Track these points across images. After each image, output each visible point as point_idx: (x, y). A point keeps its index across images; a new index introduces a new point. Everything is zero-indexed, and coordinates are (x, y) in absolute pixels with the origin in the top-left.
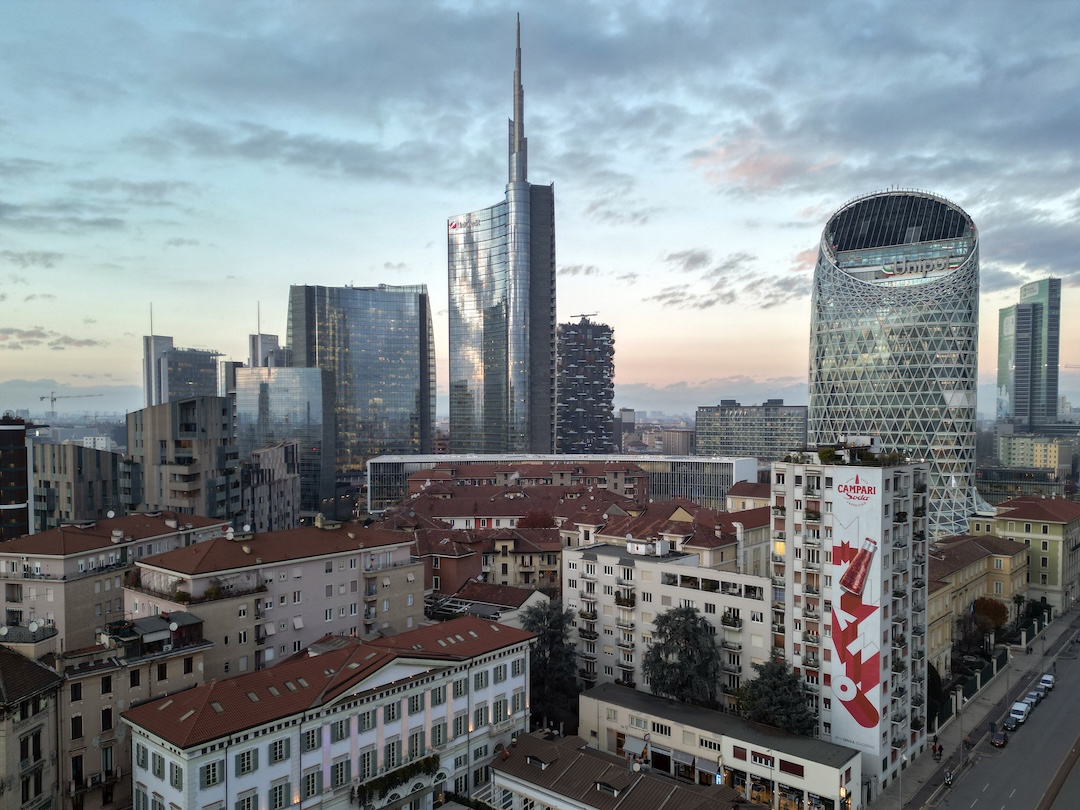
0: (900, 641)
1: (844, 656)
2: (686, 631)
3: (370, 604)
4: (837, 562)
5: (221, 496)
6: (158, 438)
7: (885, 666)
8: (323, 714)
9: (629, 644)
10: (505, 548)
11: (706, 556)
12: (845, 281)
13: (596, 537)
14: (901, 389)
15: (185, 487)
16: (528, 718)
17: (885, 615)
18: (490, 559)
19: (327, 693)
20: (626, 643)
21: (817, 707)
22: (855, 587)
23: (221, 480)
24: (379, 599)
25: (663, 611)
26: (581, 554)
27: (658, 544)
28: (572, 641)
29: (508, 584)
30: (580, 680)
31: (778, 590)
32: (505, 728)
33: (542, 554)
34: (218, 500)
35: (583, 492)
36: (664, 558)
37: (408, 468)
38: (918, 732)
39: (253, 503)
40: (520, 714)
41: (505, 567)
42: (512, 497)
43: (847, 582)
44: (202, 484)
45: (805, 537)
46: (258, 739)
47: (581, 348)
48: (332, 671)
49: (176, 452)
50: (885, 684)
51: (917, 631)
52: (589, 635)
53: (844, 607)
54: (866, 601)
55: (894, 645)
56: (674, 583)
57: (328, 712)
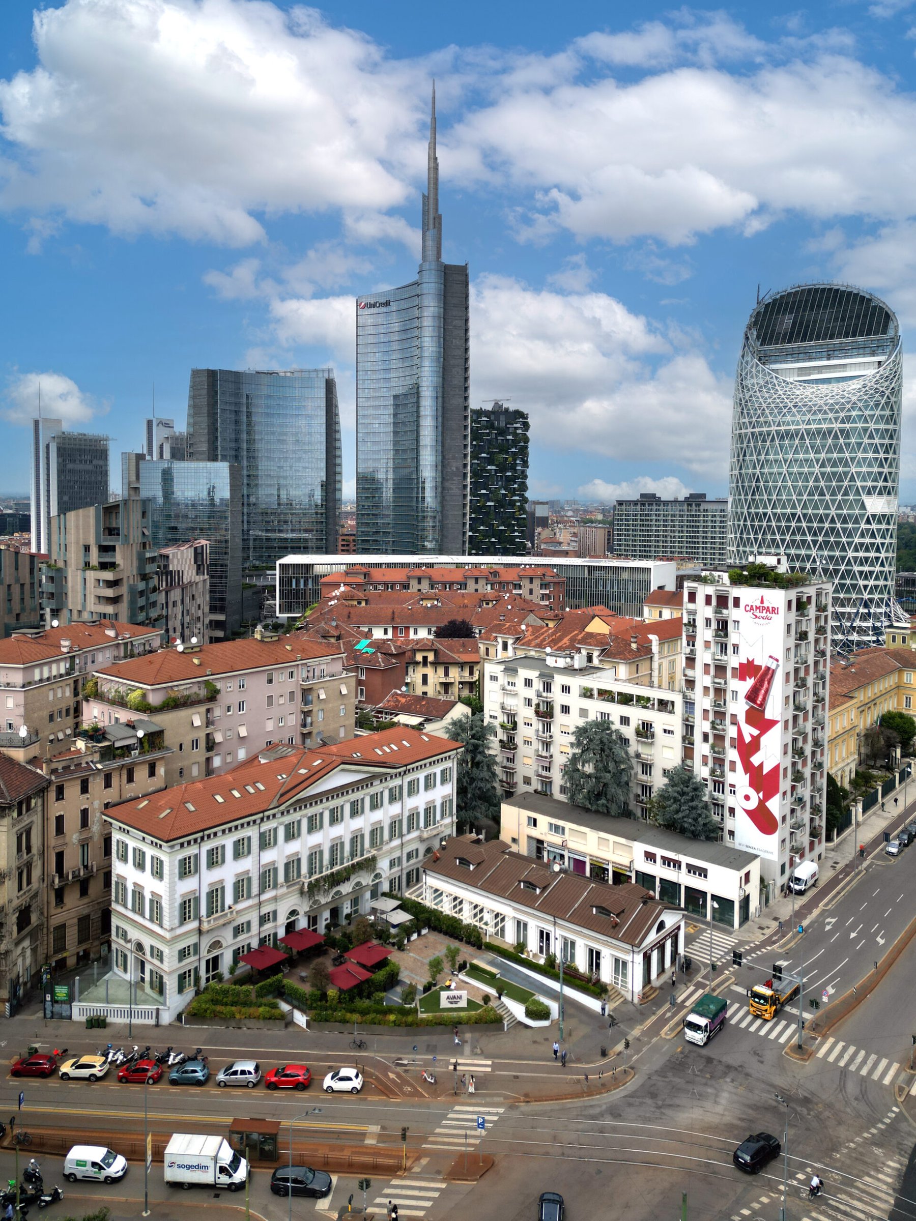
0: (799, 752)
1: (748, 767)
2: (602, 742)
3: (307, 714)
4: (742, 678)
5: (141, 602)
6: (81, 543)
7: (785, 775)
8: (279, 815)
9: (547, 755)
10: (425, 658)
11: (623, 670)
12: (768, 378)
13: (514, 648)
14: (822, 494)
15: (110, 593)
16: (455, 825)
17: (786, 728)
18: (410, 670)
19: (282, 795)
20: (544, 754)
21: (722, 815)
22: (759, 702)
23: (141, 586)
24: (315, 709)
25: (581, 723)
26: (502, 667)
27: (577, 657)
28: (491, 752)
29: (429, 695)
30: (499, 791)
31: (689, 705)
32: (435, 832)
33: (462, 665)
34: (139, 605)
35: (498, 599)
36: (582, 671)
37: (318, 570)
38: (816, 840)
39: (167, 607)
40: (448, 820)
41: (425, 678)
42: (429, 605)
43: (752, 696)
44: (124, 590)
45: (714, 654)
46: (225, 836)
47: (494, 436)
48: (284, 776)
49: (99, 557)
50: (785, 793)
51: (817, 743)
52: (509, 745)
53: (749, 721)
54: (769, 715)
55: (793, 757)
56: (591, 696)
57: (282, 813)
